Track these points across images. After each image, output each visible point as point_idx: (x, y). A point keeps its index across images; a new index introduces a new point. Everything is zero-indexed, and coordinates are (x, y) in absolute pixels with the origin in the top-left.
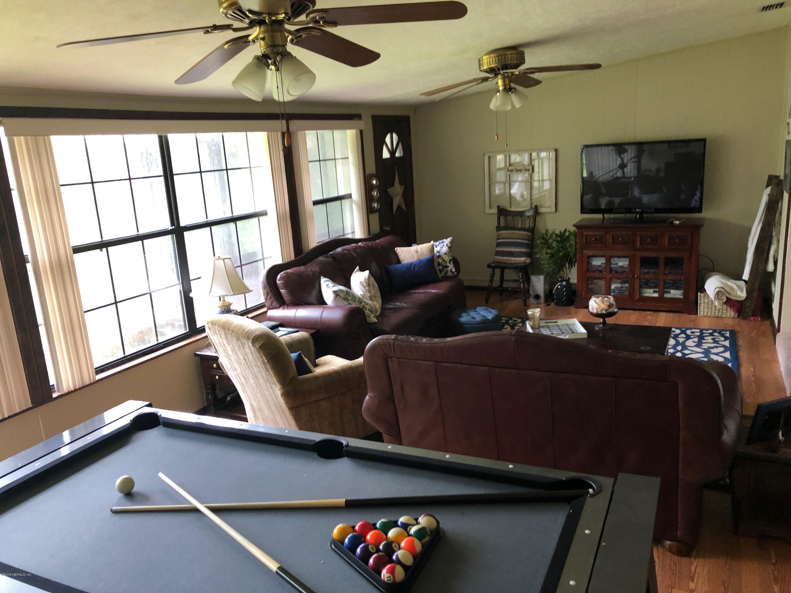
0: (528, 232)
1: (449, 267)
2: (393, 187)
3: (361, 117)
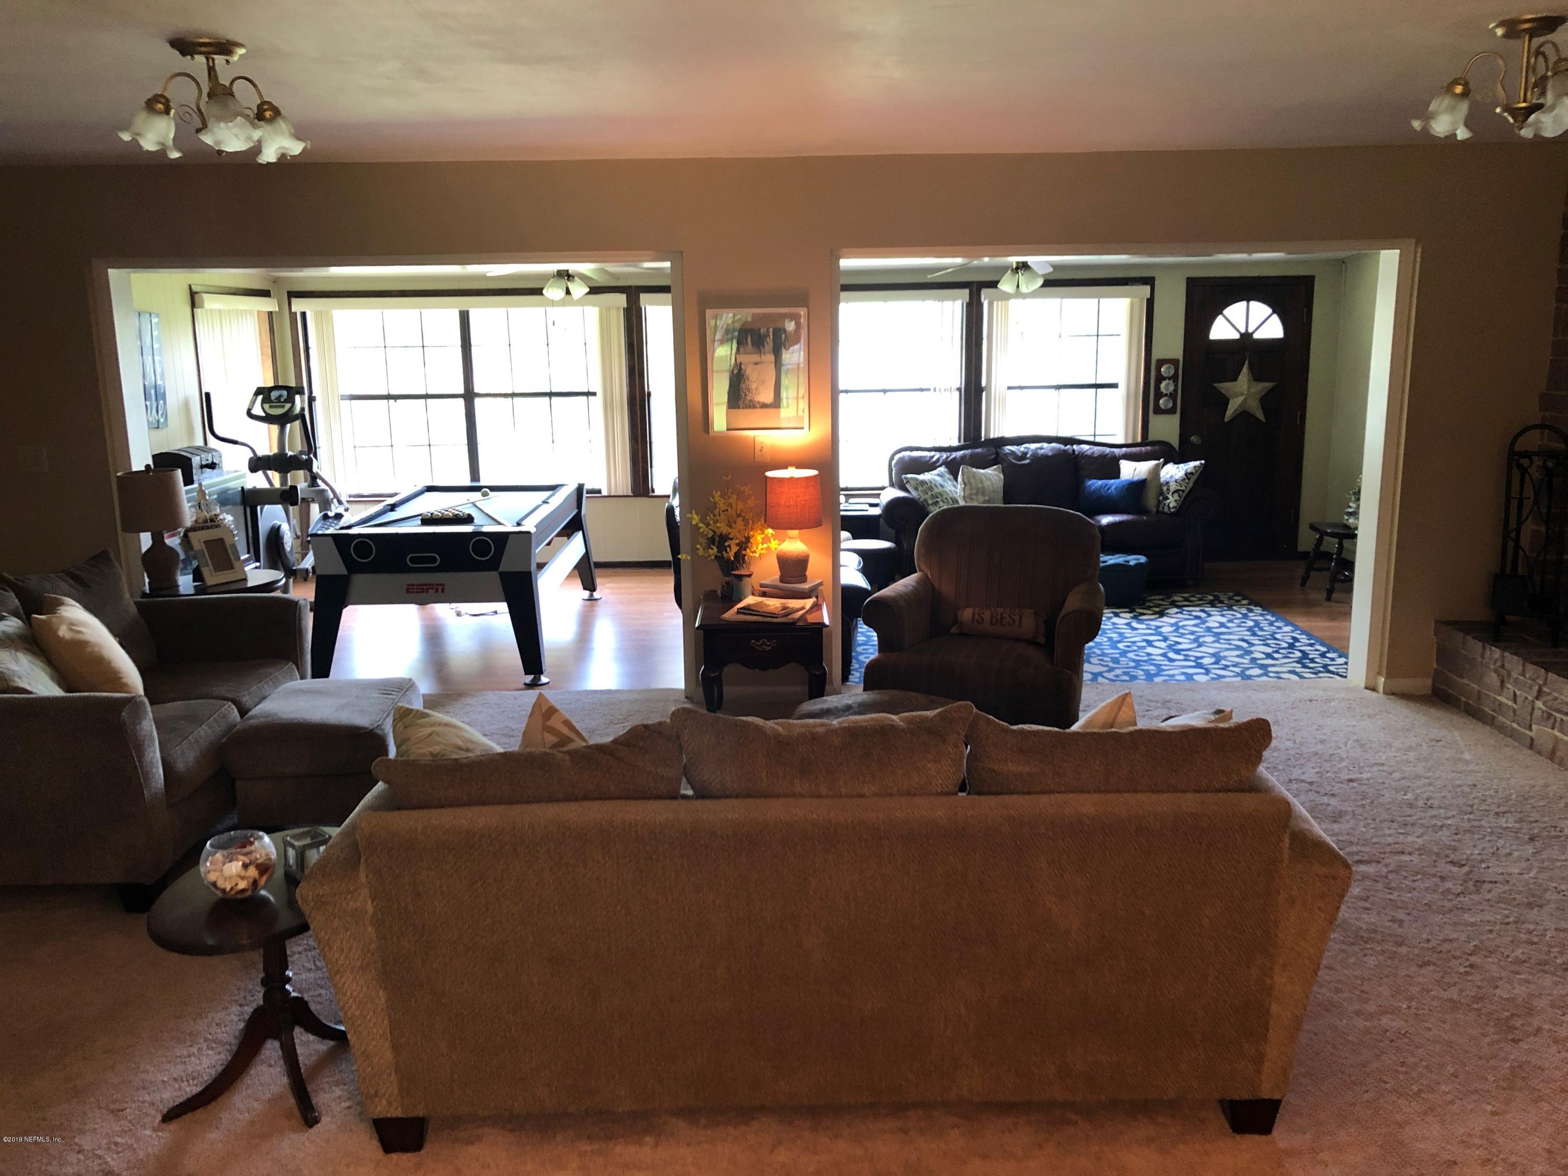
1: (1169, 499)
2: (1234, 383)
3: (1149, 281)
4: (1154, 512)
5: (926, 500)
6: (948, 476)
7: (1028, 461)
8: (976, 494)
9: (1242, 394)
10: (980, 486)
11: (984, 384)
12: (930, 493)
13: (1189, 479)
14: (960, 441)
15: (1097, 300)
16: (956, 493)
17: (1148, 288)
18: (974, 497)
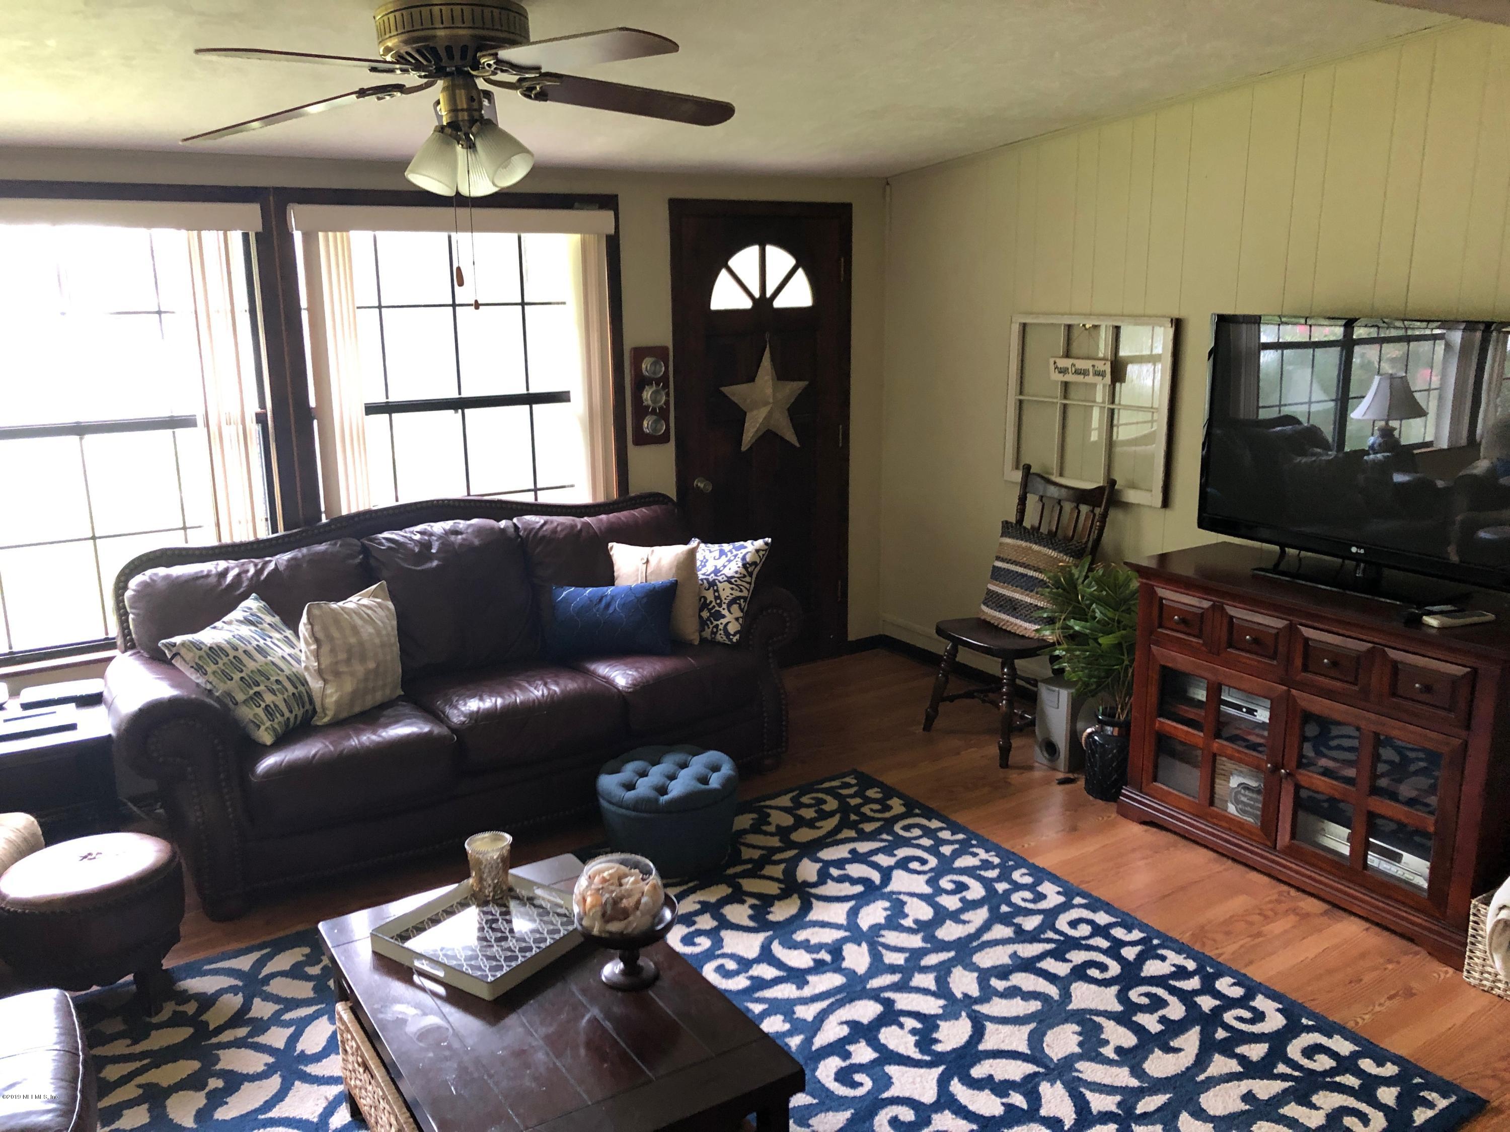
0: (1066, 554)
1: (724, 616)
2: (750, 384)
3: (608, 202)
4: (697, 643)
5: (228, 694)
6: (268, 619)
7: (435, 563)
8: (348, 661)
9: (766, 404)
10: (353, 640)
11: (312, 403)
12: (237, 676)
13: (750, 574)
14: (275, 529)
15: (514, 236)
16: (299, 661)
17: (608, 216)
18: (343, 668)
